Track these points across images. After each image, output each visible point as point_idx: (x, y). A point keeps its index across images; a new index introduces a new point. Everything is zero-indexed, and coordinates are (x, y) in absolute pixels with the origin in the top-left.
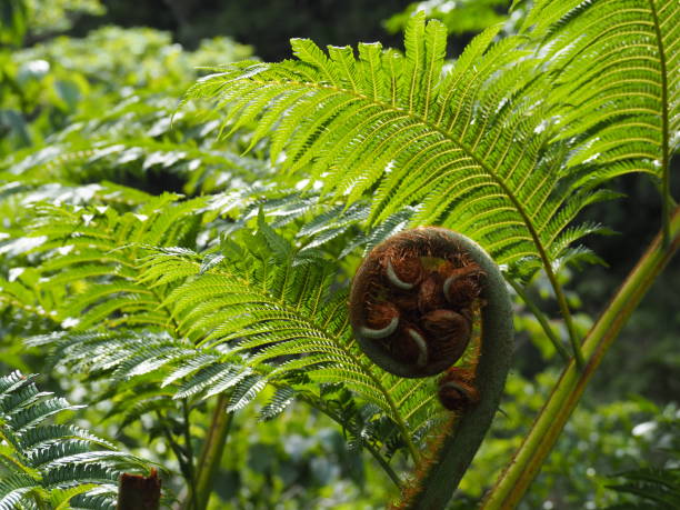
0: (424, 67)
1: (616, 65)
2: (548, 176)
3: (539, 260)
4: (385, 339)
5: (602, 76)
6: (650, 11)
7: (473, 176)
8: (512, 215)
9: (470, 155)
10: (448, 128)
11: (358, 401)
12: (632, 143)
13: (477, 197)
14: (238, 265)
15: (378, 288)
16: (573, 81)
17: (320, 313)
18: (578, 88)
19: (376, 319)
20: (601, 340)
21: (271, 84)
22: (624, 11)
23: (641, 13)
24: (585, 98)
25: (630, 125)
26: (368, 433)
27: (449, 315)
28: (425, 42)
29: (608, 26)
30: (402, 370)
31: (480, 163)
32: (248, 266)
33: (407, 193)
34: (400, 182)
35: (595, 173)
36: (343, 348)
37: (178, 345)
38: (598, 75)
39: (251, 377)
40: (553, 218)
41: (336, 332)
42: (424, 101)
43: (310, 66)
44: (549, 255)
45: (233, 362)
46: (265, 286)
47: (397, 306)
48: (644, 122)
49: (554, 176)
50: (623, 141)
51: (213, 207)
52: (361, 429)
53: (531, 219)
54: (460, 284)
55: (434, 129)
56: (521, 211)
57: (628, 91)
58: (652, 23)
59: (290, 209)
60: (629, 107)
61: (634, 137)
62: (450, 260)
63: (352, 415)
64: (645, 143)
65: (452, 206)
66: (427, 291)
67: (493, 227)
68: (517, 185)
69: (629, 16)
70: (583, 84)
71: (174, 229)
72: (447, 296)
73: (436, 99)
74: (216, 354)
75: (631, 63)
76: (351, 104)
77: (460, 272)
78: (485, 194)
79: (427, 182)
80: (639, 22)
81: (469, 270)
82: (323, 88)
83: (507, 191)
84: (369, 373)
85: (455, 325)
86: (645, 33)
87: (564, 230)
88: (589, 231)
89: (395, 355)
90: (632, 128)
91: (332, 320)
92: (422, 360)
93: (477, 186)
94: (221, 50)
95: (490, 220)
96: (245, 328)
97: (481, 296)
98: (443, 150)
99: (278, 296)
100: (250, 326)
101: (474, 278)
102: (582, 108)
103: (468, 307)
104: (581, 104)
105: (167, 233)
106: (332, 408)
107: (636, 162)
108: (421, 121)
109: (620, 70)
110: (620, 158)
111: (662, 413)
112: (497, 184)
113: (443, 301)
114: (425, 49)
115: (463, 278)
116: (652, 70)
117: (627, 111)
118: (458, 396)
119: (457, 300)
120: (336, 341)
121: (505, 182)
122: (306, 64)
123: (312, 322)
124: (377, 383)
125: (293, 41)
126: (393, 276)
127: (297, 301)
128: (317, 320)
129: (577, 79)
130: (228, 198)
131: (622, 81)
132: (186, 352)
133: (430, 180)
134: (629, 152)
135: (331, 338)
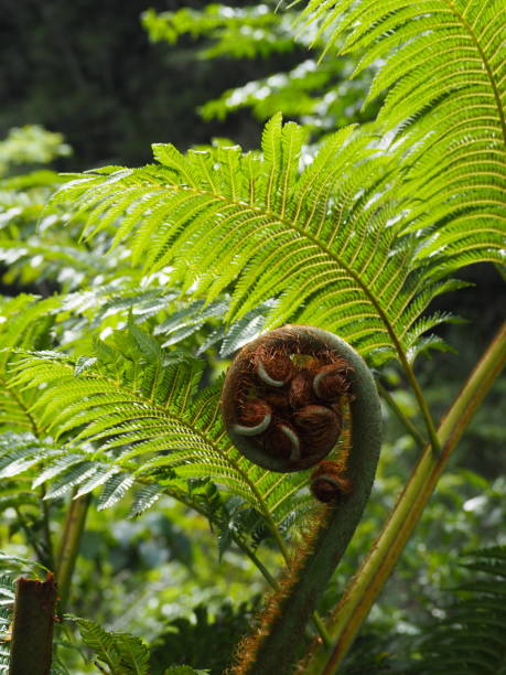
0: (281, 168)
1: (464, 159)
2: (401, 269)
3: (394, 351)
4: (259, 436)
5: (450, 171)
6: (496, 107)
7: (329, 272)
8: (366, 308)
9: (325, 251)
10: (304, 225)
11: (223, 494)
12: (479, 233)
13: (332, 291)
14: (109, 366)
15: (250, 387)
16: (422, 176)
17: (188, 411)
18: (427, 182)
19: (249, 417)
20: (455, 426)
21: (133, 188)
22: (470, 107)
23: (487, 109)
24: (433, 192)
25: (476, 216)
26: (235, 525)
27: (320, 410)
28: (281, 143)
29: (456, 122)
30: (275, 465)
31: (335, 259)
32: (118, 367)
33: (265, 289)
34: (258, 279)
35: (444, 264)
36: (210, 444)
37: (44, 446)
38: (446, 169)
39: (118, 475)
40: (406, 309)
41: (204, 428)
42: (281, 202)
43: (171, 169)
44: (404, 345)
45: (99, 461)
46: (135, 386)
47: (269, 403)
48: (490, 213)
49: (405, 268)
50: (470, 232)
51: (69, 307)
52: (229, 521)
53: (385, 311)
54: (330, 380)
55: (291, 227)
56: (376, 304)
57: (475, 183)
58: (498, 119)
59: (146, 307)
60: (476, 199)
61: (481, 227)
62: (318, 357)
63: (217, 508)
64: (491, 233)
65: (308, 301)
66: (298, 387)
67: (348, 319)
68: (371, 280)
69: (476, 112)
70: (431, 179)
71: (30, 330)
72: (317, 392)
73: (292, 198)
74: (82, 453)
75: (478, 157)
76: (210, 205)
77: (329, 368)
78: (339, 288)
79: (285, 278)
80: (485, 118)
81: (338, 366)
82: (183, 191)
83: (361, 285)
84: (236, 467)
85: (326, 420)
86: (491, 128)
87: (417, 321)
88: (440, 321)
89: (268, 451)
90: (479, 219)
91: (201, 416)
92: (295, 455)
93: (332, 280)
94: (30, 139)
95: (344, 314)
96: (115, 426)
97: (350, 391)
98: (299, 247)
99: (148, 395)
100: (119, 425)
101: (342, 373)
102: (431, 202)
103: (338, 402)
104: (429, 198)
105: (24, 334)
106: (198, 502)
107: (483, 252)
108: (278, 220)
109: (467, 164)
110: (467, 248)
111: (491, 487)
112: (352, 279)
113: (313, 397)
114: (282, 150)
115: (332, 374)
116: (498, 163)
117: (474, 203)
118: (331, 489)
119: (327, 396)
120: (204, 437)
121: (360, 276)
122: (167, 168)
123: (180, 420)
124: (244, 476)
125: (154, 146)
126: (264, 375)
127: (166, 400)
128: (185, 416)
129: (426, 174)
130: (83, 297)
131: (469, 174)
132: (54, 452)
133: (287, 276)
134: (477, 243)
135: (199, 434)
